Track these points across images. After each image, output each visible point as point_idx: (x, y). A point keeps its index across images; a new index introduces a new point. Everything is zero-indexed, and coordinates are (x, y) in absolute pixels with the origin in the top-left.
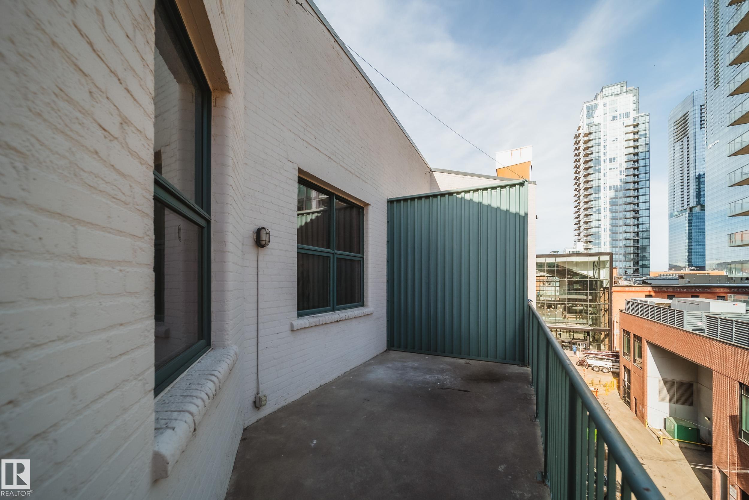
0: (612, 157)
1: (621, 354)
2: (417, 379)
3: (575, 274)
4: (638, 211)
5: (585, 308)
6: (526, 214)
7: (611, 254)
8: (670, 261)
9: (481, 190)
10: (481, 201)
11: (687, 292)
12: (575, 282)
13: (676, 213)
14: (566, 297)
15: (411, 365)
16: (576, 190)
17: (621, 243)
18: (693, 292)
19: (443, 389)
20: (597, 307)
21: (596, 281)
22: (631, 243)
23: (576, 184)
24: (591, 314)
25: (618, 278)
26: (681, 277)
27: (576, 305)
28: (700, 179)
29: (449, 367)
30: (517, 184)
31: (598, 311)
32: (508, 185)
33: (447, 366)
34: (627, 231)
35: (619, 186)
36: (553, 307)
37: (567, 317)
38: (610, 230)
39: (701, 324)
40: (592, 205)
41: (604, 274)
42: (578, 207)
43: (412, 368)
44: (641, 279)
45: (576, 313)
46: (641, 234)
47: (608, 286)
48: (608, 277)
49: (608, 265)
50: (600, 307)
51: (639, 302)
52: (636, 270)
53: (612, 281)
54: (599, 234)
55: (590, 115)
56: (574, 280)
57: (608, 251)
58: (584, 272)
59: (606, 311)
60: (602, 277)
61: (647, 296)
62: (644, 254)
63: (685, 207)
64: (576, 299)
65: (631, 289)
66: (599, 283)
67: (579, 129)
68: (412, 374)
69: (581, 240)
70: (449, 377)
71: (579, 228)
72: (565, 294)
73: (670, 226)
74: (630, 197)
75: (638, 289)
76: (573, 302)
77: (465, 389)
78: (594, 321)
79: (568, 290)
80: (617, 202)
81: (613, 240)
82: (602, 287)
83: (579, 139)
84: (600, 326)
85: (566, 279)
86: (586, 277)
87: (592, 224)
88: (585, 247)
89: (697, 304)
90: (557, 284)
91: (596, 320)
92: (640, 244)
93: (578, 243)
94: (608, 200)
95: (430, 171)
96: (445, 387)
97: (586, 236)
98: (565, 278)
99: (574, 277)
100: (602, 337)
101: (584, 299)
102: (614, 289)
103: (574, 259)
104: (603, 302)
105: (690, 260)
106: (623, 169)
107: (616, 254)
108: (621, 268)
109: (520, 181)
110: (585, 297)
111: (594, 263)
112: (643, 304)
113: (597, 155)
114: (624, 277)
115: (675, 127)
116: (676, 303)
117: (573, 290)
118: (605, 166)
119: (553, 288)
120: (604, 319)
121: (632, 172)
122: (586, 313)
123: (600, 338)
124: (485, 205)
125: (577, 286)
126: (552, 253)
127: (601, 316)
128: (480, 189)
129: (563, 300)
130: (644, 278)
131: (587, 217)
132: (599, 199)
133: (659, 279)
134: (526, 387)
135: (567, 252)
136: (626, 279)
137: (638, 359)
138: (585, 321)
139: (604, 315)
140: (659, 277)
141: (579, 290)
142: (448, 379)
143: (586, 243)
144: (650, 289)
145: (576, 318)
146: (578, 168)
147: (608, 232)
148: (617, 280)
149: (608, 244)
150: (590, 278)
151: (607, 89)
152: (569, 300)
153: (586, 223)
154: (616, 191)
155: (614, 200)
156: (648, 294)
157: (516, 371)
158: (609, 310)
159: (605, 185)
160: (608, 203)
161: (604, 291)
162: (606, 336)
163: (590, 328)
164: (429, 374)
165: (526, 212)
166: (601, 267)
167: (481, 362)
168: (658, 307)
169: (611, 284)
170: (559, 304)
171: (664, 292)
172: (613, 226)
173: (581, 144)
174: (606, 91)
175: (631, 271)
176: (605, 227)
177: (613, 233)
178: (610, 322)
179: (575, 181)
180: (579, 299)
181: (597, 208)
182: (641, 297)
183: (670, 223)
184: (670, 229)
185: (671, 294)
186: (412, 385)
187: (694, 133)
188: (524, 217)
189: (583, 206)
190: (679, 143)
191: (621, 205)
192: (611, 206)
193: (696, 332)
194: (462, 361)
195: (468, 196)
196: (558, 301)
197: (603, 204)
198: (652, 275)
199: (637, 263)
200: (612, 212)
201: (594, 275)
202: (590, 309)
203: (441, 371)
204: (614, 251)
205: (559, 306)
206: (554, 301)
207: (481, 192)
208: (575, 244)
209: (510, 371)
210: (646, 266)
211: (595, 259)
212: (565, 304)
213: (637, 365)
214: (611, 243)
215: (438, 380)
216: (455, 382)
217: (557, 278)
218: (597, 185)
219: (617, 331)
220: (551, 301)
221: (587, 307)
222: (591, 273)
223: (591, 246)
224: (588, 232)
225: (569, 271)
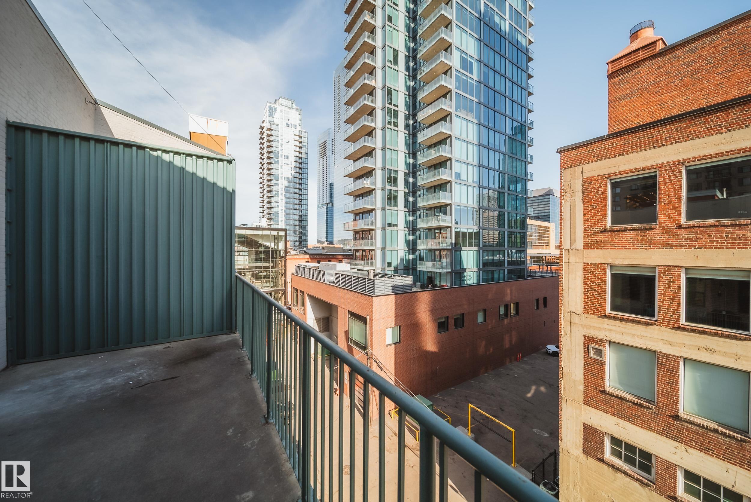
0: (286, 154)
1: (292, 307)
2: (91, 390)
3: (261, 245)
4: (301, 200)
5: (268, 273)
6: (234, 191)
7: (285, 230)
8: (318, 237)
9: (185, 155)
10: (184, 166)
11: (326, 258)
12: (261, 252)
13: (321, 206)
14: (254, 265)
15: (72, 375)
16: (261, 173)
17: (292, 222)
18: (329, 259)
19: (140, 387)
20: (276, 272)
21: (276, 251)
22: (297, 223)
23: (261, 168)
24: (273, 278)
25: (290, 249)
26: (323, 248)
27: (261, 272)
28: (331, 185)
29: (142, 359)
30: (225, 160)
31: (277, 275)
32: (215, 159)
33: (138, 358)
34: (295, 214)
35: (290, 179)
36: (243, 275)
37: (255, 282)
38: (285, 211)
39: (333, 279)
40: (273, 189)
41: (281, 246)
42: (263, 188)
43: (76, 378)
44: (303, 249)
45: (261, 278)
46: (303, 217)
47: (284, 255)
48: (284, 249)
49: (284, 239)
50: (278, 272)
51: (302, 266)
52: (300, 243)
53: (286, 252)
54: (277, 213)
55: (271, 115)
56: (260, 250)
57: (284, 227)
58: (267, 244)
59: (282, 275)
60: (280, 248)
61: (306, 262)
62: (305, 232)
63: (325, 202)
64: (261, 267)
65: (297, 257)
66: (278, 252)
67: (263, 122)
68: (78, 386)
69: (265, 217)
70: (146, 371)
71: (263, 207)
72: (253, 263)
73: (318, 213)
74: (297, 188)
75: (302, 257)
76: (259, 269)
77: (171, 377)
78: (275, 284)
79: (255, 259)
80: (289, 190)
81: (287, 219)
82: (280, 256)
83: (264, 130)
84: (278, 287)
85: (254, 250)
86: (268, 248)
87: (273, 205)
88: (267, 223)
89: (331, 266)
90: (246, 254)
91: (276, 282)
92: (302, 224)
93: (262, 218)
94: (284, 188)
95: (94, 103)
96: (143, 383)
97: (269, 214)
98: (253, 248)
99: (260, 248)
100: (280, 295)
101: (267, 266)
102: (288, 257)
103: (260, 232)
104: (280, 268)
105: (327, 238)
106: (293, 166)
107: (289, 230)
108: (291, 241)
109: (228, 158)
110: (268, 265)
111: (274, 236)
112: (305, 268)
113: (276, 149)
114: (294, 248)
115: (321, 148)
116: (322, 265)
117: (259, 259)
118: (281, 160)
119: (242, 258)
120: (281, 281)
121: (298, 170)
122: (269, 278)
123: (278, 296)
124: (189, 172)
125: (262, 256)
126: (242, 226)
127: (279, 278)
128: (183, 154)
129: (251, 268)
130: (305, 249)
131: (269, 198)
132: (277, 185)
133: (312, 250)
134: (237, 352)
135: (254, 226)
136: (294, 250)
137: (302, 308)
138: (268, 285)
139: (281, 278)
140: (312, 249)
141: (264, 258)
142: (145, 372)
143: (269, 219)
144: (308, 257)
145: (262, 282)
146: (262, 155)
147: (283, 213)
148: (289, 250)
149: (283, 222)
150: (272, 249)
151: (283, 99)
152: (256, 268)
153: (269, 203)
154: (289, 182)
155: (287, 189)
156: (307, 260)
157: (225, 340)
158: (284, 274)
159: (282, 175)
160: (283, 190)
161: (281, 259)
162: (283, 294)
163: (272, 289)
164: (112, 377)
165: (234, 189)
166: (279, 240)
167: (184, 342)
168: (312, 269)
169: (286, 253)
170: (248, 272)
171: (315, 259)
172: (287, 209)
173: (265, 135)
174: (282, 101)
175: (297, 244)
176: (282, 208)
177: (287, 214)
178: (285, 283)
179: (260, 166)
180: (264, 266)
181: (276, 192)
182: (303, 263)
183: (318, 211)
184: (318, 215)
185: (318, 260)
186: (83, 401)
187: (329, 155)
188: (231, 193)
189: (266, 189)
190: (322, 159)
191: (291, 193)
192: (286, 192)
193: (331, 284)
194: (159, 347)
195: (166, 157)
196: (247, 269)
197: (280, 190)
198: (309, 247)
199: (300, 238)
200: (286, 198)
201: (274, 246)
202: (272, 274)
203: (132, 367)
204: (288, 227)
205: (248, 273)
206: (244, 269)
207: (185, 157)
208: (260, 220)
209: (219, 342)
210: (305, 240)
211: (275, 233)
212: (253, 271)
213: (302, 312)
214: (285, 222)
215: (130, 379)
216: (156, 373)
217: (246, 249)
218: (276, 174)
219: (289, 290)
220: (241, 269)
221: (269, 272)
222: (272, 245)
223: (272, 223)
224: (270, 210)
225: (257, 242)
